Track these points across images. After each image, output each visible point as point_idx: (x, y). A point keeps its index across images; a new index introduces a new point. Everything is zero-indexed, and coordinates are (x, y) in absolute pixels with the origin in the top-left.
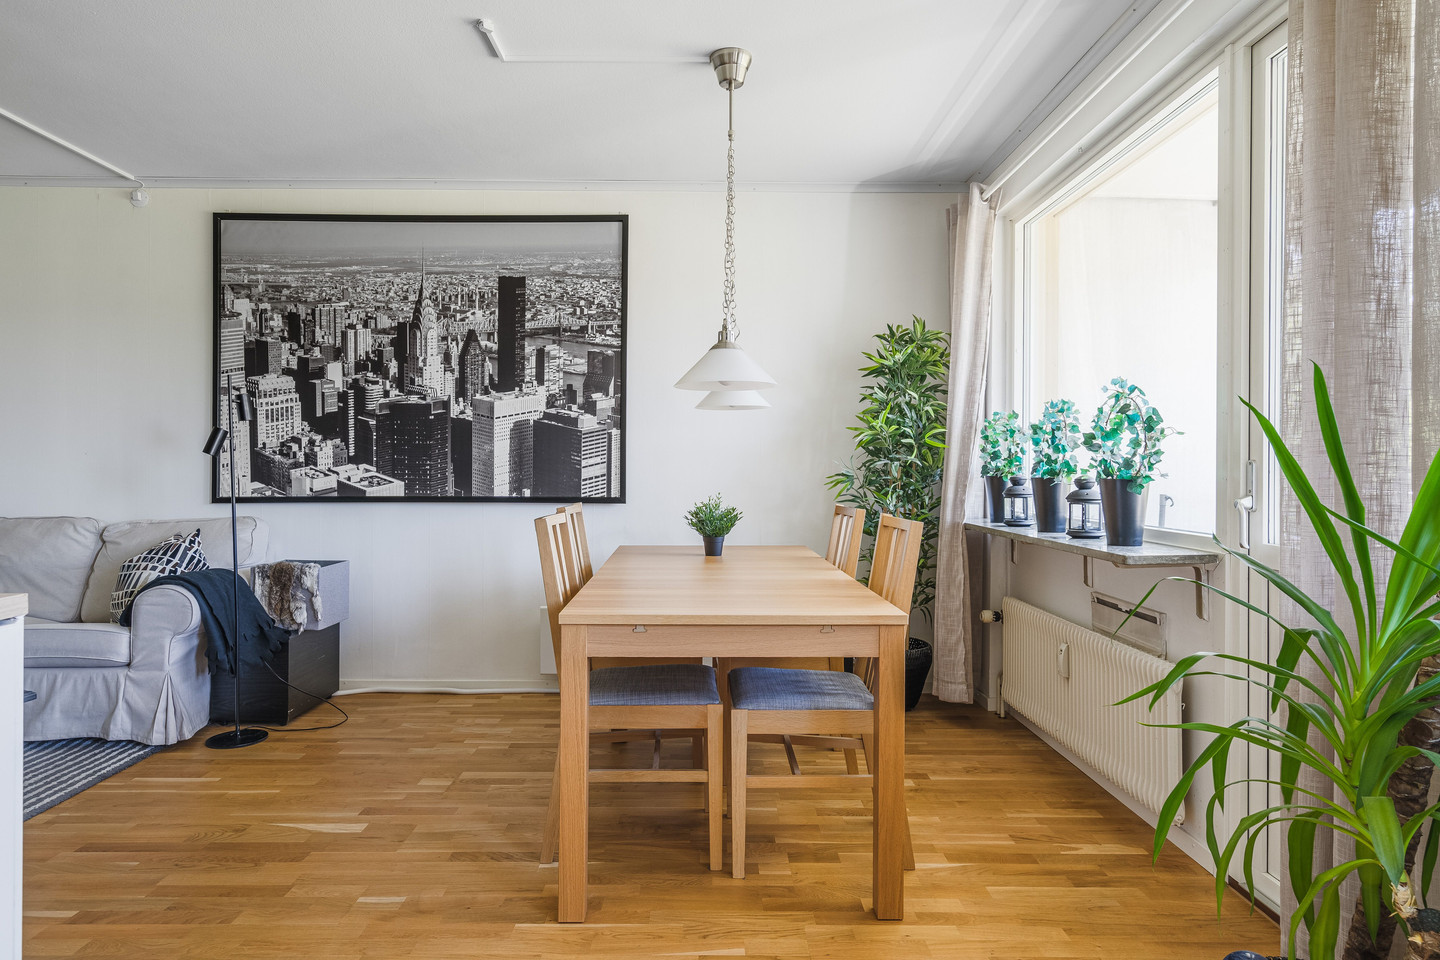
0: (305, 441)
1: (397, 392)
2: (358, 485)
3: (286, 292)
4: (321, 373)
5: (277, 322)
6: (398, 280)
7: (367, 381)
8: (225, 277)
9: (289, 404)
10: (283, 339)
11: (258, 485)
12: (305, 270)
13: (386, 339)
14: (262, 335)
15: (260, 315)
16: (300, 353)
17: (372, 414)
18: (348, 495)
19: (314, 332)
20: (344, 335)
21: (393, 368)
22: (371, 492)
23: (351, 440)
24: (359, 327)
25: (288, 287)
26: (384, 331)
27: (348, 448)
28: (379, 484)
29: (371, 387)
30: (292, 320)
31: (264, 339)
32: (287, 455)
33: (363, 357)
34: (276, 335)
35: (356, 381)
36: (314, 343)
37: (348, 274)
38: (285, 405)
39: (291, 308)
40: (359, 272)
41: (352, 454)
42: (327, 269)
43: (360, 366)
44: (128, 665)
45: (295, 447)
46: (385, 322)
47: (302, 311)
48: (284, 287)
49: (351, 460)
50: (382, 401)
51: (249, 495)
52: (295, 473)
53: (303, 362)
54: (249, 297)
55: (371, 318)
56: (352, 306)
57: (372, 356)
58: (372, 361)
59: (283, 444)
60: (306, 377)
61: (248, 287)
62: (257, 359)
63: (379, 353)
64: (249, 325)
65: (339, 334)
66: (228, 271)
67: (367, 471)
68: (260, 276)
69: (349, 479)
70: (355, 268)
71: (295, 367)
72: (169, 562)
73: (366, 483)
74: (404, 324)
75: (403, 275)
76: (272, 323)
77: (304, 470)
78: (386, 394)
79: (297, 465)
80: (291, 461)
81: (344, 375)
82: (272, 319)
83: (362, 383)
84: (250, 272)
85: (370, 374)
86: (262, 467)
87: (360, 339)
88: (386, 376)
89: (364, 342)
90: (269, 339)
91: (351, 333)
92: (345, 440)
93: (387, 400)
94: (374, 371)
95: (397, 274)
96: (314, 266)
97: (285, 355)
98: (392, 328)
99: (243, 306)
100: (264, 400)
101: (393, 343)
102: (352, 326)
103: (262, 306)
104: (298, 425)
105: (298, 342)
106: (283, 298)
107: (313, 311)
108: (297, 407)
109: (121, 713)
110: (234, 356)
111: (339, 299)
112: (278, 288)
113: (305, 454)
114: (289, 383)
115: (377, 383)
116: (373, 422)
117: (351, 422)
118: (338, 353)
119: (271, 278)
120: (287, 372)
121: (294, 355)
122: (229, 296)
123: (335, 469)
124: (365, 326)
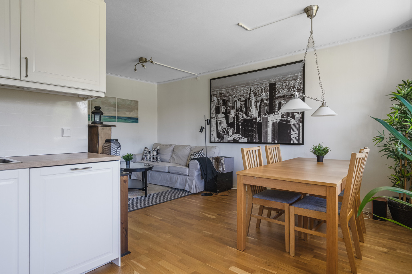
0: (226, 129)
1: (245, 116)
2: (237, 139)
3: (223, 94)
4: (229, 113)
5: (221, 102)
6: (245, 88)
7: (239, 114)
8: (212, 93)
9: (224, 120)
10: (222, 105)
11: (218, 139)
12: (226, 89)
13: (243, 103)
14: (218, 105)
15: (218, 100)
16: (226, 108)
17: (240, 122)
18: (235, 141)
19: (228, 103)
20: (234, 103)
21: (244, 110)
22: (240, 141)
23: (236, 128)
24: (237, 101)
25: (223, 93)
26: (242, 101)
27: (235, 130)
28: (241, 139)
29: (240, 115)
30: (224, 101)
31: (219, 106)
32: (223, 132)
33: (238, 108)
34: (221, 105)
35: (236, 114)
36: (228, 106)
37: (235, 88)
38: (223, 121)
39: (224, 98)
40: (237, 88)
41: (236, 132)
42: (231, 88)
43: (237, 110)
44: (188, 176)
45: (225, 130)
46: (243, 99)
47: (226, 98)
48: (222, 93)
49: (236, 133)
50: (242, 118)
51: (216, 141)
52: (225, 136)
53: (226, 110)
54: (216, 97)
55: (240, 98)
56: (236, 96)
57: (240, 108)
58: (240, 109)
59: (222, 130)
60: (227, 113)
61: (216, 94)
62: (218, 111)
63: (241, 107)
64: (216, 103)
65: (233, 103)
66: (213, 91)
67: (239, 136)
68: (218, 92)
69: (235, 138)
70: (236, 87)
71: (225, 112)
72: (197, 155)
73: (239, 139)
74: (247, 99)
75: (247, 87)
76: (220, 102)
77: (227, 135)
78: (243, 117)
79: (225, 134)
80: (224, 133)
81: (234, 113)
82: (220, 101)
83: (238, 115)
84: (216, 91)
85: (239, 112)
86: (219, 135)
87: (237, 104)
88: (243, 113)
89: (238, 104)
90: (220, 106)
91: (235, 102)
92: (234, 128)
93: (243, 118)
94: (240, 111)
95: (245, 87)
96: (228, 88)
97: (223, 109)
98: (244, 100)
99: (215, 99)
100: (219, 120)
101: (244, 104)
102: (236, 101)
103: (219, 98)
104: (225, 125)
105: (225, 106)
106: (222, 96)
107: (228, 98)
108: (225, 121)
109: (187, 185)
110: (214, 110)
111: (233, 95)
112: (221, 94)
113: (227, 132)
114: (223, 115)
115: (241, 114)
116: (240, 124)
117: (236, 124)
118: (233, 108)
119: (220, 92)
120: (223, 113)
121: (224, 109)
122: (213, 97)
123: (232, 135)
124: (238, 101)
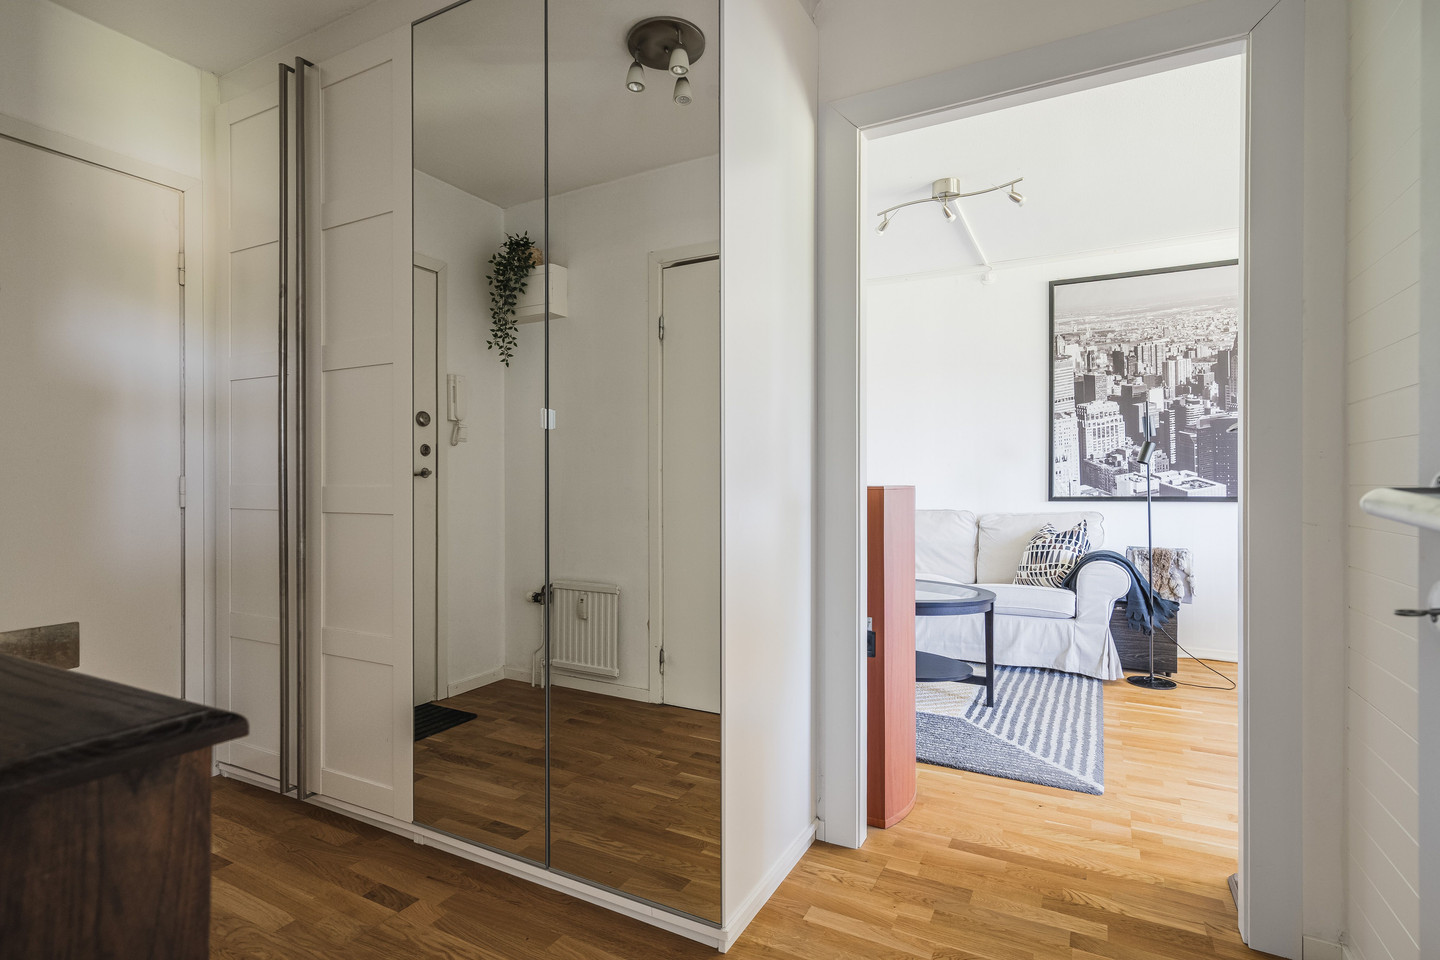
0: (1128, 452)
1: (1218, 409)
2: (1180, 488)
3: (1110, 335)
4: (1143, 397)
5: (1103, 360)
6: (1218, 316)
7: (1187, 402)
8: (1057, 330)
9: (1114, 424)
10: (1108, 373)
11: (1086, 487)
12: (1128, 316)
13: (1206, 366)
14: (1090, 371)
15: (1089, 357)
16: (1124, 383)
17: (1193, 429)
18: (1169, 496)
19: (1136, 366)
20: (1165, 366)
21: (1214, 390)
22: (1192, 493)
23: (1173, 451)
24: (1180, 358)
25: (1113, 332)
26: (1205, 360)
27: (1169, 457)
28: (1200, 486)
29: (1191, 406)
30: (1117, 358)
31: (1091, 374)
32: (1113, 464)
33: (1184, 382)
34: (1102, 370)
35: (1177, 402)
36: (1136, 374)
37: (1169, 315)
38: (1110, 425)
39: (1116, 348)
40: (1180, 313)
41: (1173, 461)
42: (1148, 314)
43: (1181, 390)
44: (1074, 618)
45: (1119, 458)
46: (1205, 351)
47: (1126, 349)
48: (1108, 332)
49: (1172, 467)
50: (1203, 417)
51: (1079, 495)
52: (1119, 478)
53: (1127, 390)
54: (1078, 342)
55: (1191, 349)
56: (1173, 342)
57: (1192, 381)
58: (1192, 385)
59: (1108, 456)
60: (1128, 402)
61: (1078, 335)
62: (1085, 389)
63: (1200, 379)
64: (1078, 364)
65: (1160, 365)
66: (1060, 324)
67: (1188, 475)
68: (1087, 326)
69: (1171, 482)
70: (1175, 310)
71: (1119, 394)
73: (1188, 485)
74: (1225, 352)
75: (1223, 311)
76: (1098, 361)
77: (1128, 476)
78: (1207, 411)
79: (1121, 472)
80: (1116, 468)
81: (1165, 398)
82: (1098, 358)
83: (1183, 403)
84: (1079, 323)
85: (1191, 397)
86: (1089, 473)
87: (1181, 368)
88: (1207, 397)
89: (1185, 370)
90: (1096, 374)
91: (1171, 364)
92: (1167, 451)
93: (1208, 417)
94: (1195, 393)
95: (1217, 310)
96: (1136, 313)
97: (1109, 385)
98: (1212, 356)
99: (1073, 351)
100: (1091, 421)
101: (1213, 369)
102: (1172, 358)
103: (1089, 349)
104: (1121, 439)
105: (1122, 374)
106: (1109, 341)
107: (1136, 348)
108: (1122, 426)
110: (1065, 388)
111: (1160, 337)
112: (1103, 334)
113: (1129, 463)
114: (1115, 406)
115: (1198, 403)
116: (1193, 435)
117: (1173, 436)
118: (1160, 381)
119: (1097, 326)
120: (1111, 398)
121: (1118, 384)
122: (1061, 343)
123: (1157, 474)
124: (1186, 355)
